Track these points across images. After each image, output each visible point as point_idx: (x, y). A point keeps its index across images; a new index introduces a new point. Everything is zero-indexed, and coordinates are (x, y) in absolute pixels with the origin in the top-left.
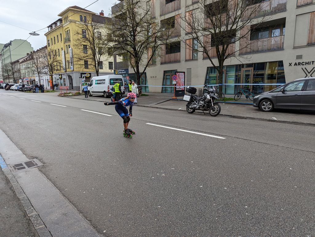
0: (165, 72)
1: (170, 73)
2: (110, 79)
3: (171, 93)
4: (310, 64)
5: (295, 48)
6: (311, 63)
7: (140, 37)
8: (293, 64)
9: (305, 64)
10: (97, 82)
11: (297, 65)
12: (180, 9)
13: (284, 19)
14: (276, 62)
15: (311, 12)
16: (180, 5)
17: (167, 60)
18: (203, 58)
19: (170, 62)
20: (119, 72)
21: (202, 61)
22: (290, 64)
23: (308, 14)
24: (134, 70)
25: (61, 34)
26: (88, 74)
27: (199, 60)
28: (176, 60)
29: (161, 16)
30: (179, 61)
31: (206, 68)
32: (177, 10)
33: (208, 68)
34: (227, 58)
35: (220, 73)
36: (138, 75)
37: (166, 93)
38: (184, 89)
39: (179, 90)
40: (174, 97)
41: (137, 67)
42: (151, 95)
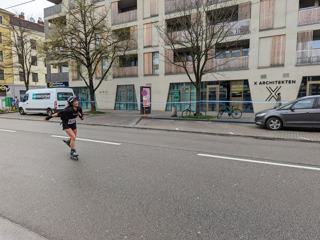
0: (118, 87)
1: (125, 88)
2: (58, 93)
3: (127, 110)
4: (274, 84)
5: (259, 68)
6: (275, 82)
7: (92, 46)
8: (258, 83)
9: (269, 83)
10: (35, 96)
11: (261, 84)
12: (136, 20)
13: (248, 41)
14: (242, 80)
15: (272, 36)
16: (136, 16)
17: (121, 74)
18: (165, 74)
19: (125, 76)
20: (56, 85)
21: (164, 76)
22: (256, 83)
23: (270, 38)
24: (86, 83)
26: (3, 87)
27: (160, 75)
28: (132, 74)
29: (112, 25)
30: (136, 76)
31: (169, 84)
32: (133, 21)
33: (170, 83)
34: (204, 74)
35: (198, 89)
36: (91, 89)
37: (120, 109)
38: (150, 106)
39: (145, 107)
40: (145, 115)
41: (90, 80)
42: (108, 113)
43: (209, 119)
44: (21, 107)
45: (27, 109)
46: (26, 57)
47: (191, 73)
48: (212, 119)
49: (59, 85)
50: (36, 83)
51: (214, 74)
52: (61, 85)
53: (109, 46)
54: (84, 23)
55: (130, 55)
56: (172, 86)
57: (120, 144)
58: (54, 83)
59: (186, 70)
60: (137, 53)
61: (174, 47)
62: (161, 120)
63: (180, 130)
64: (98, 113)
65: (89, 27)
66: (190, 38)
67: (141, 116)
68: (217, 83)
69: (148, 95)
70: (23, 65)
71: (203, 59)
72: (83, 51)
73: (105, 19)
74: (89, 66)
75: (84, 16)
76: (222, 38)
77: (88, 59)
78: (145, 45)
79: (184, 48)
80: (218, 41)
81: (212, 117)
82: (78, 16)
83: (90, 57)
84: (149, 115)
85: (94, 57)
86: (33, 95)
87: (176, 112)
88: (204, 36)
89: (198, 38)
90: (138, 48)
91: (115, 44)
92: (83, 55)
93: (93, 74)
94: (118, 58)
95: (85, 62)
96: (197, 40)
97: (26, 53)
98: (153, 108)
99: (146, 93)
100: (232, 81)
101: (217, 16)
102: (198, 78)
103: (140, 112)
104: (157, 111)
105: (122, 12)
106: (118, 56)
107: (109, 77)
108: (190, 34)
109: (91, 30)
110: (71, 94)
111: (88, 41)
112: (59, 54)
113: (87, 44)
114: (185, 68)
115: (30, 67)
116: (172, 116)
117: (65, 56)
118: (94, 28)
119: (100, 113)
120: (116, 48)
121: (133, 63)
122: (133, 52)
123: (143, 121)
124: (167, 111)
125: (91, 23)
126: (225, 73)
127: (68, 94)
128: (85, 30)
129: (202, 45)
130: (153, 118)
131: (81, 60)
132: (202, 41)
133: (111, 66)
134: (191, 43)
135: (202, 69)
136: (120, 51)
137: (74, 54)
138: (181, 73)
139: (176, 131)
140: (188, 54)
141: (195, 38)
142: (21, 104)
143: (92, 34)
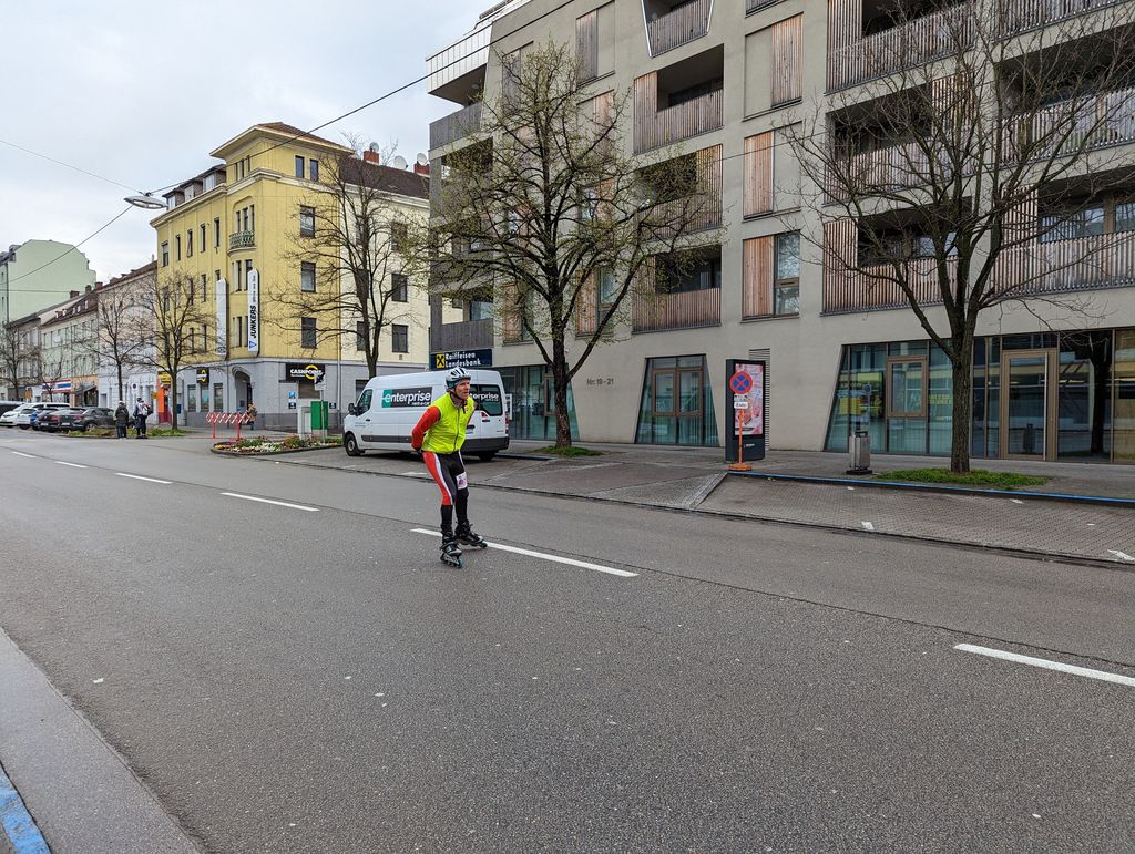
0: (650, 362)
1: (675, 365)
3: (677, 443)
7: (566, 228)
12: (718, 126)
16: (719, 111)
17: (661, 316)
18: (825, 311)
19: (674, 325)
20: (455, 361)
21: (820, 320)
24: (544, 352)
25: (218, 222)
26: (312, 369)
27: (804, 318)
28: (701, 316)
29: (636, 153)
30: (713, 322)
31: (840, 348)
32: (707, 130)
33: (845, 347)
34: (986, 306)
35: (959, 369)
36: (558, 373)
37: (653, 443)
38: (761, 432)
39: (744, 433)
40: (741, 466)
41: (555, 341)
42: (611, 453)
43: (1009, 489)
44: (349, 433)
45: (365, 438)
46: (372, 275)
47: (930, 304)
48: (1025, 488)
49: (463, 360)
50: (401, 356)
51: (1032, 304)
52: (469, 360)
53: (620, 222)
54: (543, 152)
55: (693, 250)
56: (853, 355)
57: (632, 574)
58: (450, 354)
59: (909, 294)
60: (721, 241)
61: (857, 207)
62: (803, 485)
63: (882, 530)
64: (578, 454)
65: (559, 167)
66: (926, 168)
67: (727, 467)
68: (1047, 339)
69: (756, 392)
70: (364, 303)
71: (984, 245)
72: (536, 248)
73: (613, 134)
74: (554, 295)
75: (544, 131)
76: (1068, 160)
77: (551, 271)
78: (750, 212)
79: (900, 211)
80: (1051, 171)
81: (1024, 481)
82: (527, 134)
83: (559, 263)
84: (757, 467)
85: (572, 265)
86: (386, 392)
87: (865, 457)
88: (988, 157)
89: (959, 165)
90: (724, 223)
91: (643, 215)
92: (536, 259)
93: (566, 320)
94: (652, 262)
95: (543, 282)
96: (957, 176)
97: (372, 262)
98: (773, 440)
99: (746, 384)
100: (1119, 330)
101: (1045, 73)
102: (962, 324)
103: (722, 453)
104: (789, 452)
105: (672, 103)
106: (649, 256)
107: (621, 329)
108: (927, 152)
109: (564, 174)
110: (495, 390)
111: (554, 211)
112: (462, 261)
113: (550, 221)
114: (903, 284)
115: (383, 306)
116: (849, 473)
117: (482, 265)
118: (574, 168)
119: (586, 453)
120: (644, 229)
121: (704, 277)
122: (705, 238)
123: (735, 489)
124: (831, 451)
125: (565, 151)
126: (1084, 297)
127: (484, 389)
128: (546, 178)
129: (980, 191)
130: (775, 477)
131: (527, 274)
132: (979, 174)
133: (625, 291)
134: (930, 189)
135: (977, 284)
136: (658, 238)
137: (507, 257)
138: (887, 305)
139: (863, 532)
140: (918, 231)
141: (949, 168)
142: (350, 423)
143: (567, 188)
